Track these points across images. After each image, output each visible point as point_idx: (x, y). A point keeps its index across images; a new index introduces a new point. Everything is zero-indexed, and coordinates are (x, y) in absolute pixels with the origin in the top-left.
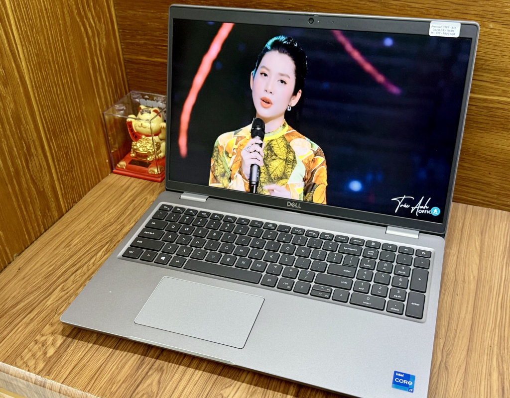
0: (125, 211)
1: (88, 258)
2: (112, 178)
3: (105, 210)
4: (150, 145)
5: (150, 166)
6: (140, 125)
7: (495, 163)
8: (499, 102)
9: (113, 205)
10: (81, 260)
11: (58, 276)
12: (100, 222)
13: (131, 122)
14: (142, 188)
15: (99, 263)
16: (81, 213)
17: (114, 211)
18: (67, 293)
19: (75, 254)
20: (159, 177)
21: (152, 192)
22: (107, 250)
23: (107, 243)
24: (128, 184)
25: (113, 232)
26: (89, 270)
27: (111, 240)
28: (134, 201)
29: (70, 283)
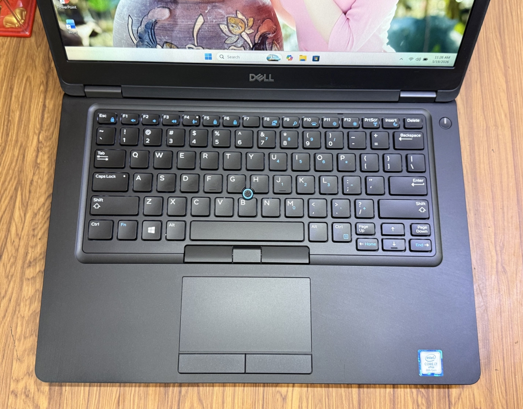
0: (9, 117)
15: (25, 232)
18: (10, 300)
22: (22, 203)
25: (14, 164)
26: (18, 250)
27: (19, 183)
29: (5, 282)
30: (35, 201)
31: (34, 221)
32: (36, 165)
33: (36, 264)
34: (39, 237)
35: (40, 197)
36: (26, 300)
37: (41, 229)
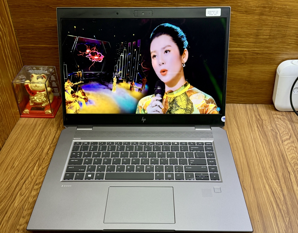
0: (40, 139)
1: (29, 173)
2: (23, 121)
3: (27, 141)
4: (43, 97)
5: (45, 109)
6: (35, 86)
7: (235, 81)
8: (237, 51)
9: (31, 137)
10: (25, 174)
11: (14, 187)
12: (27, 149)
13: (28, 85)
14: (44, 124)
15: (37, 174)
16: (12, 146)
17: (33, 141)
18: (25, 196)
19: (19, 172)
20: (52, 115)
21: (52, 125)
22: (39, 165)
23: (37, 161)
24: (34, 122)
25: (38, 153)
27: (39, 159)
28: (43, 132)
29: (25, 190)
30: (44, 164)
31: (42, 171)
32: (47, 153)
33: (39, 184)
34: (43, 176)
35: (46, 163)
36: (32, 196)
37: (44, 173)
